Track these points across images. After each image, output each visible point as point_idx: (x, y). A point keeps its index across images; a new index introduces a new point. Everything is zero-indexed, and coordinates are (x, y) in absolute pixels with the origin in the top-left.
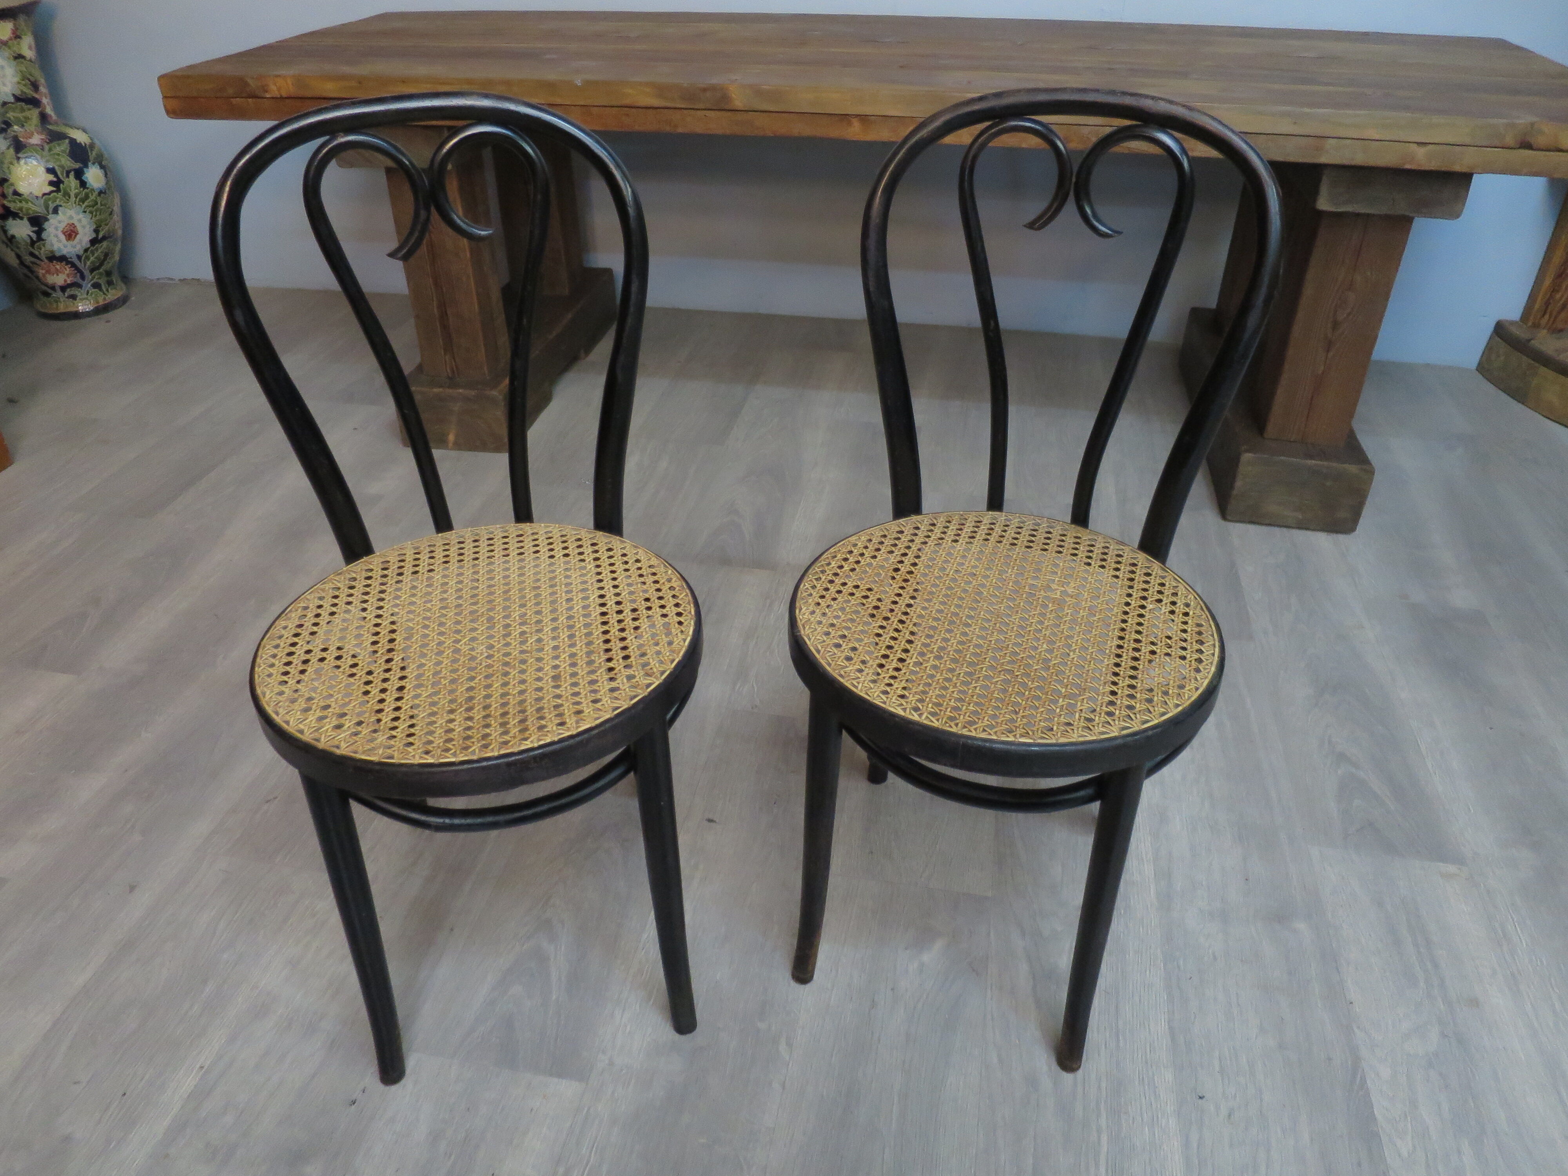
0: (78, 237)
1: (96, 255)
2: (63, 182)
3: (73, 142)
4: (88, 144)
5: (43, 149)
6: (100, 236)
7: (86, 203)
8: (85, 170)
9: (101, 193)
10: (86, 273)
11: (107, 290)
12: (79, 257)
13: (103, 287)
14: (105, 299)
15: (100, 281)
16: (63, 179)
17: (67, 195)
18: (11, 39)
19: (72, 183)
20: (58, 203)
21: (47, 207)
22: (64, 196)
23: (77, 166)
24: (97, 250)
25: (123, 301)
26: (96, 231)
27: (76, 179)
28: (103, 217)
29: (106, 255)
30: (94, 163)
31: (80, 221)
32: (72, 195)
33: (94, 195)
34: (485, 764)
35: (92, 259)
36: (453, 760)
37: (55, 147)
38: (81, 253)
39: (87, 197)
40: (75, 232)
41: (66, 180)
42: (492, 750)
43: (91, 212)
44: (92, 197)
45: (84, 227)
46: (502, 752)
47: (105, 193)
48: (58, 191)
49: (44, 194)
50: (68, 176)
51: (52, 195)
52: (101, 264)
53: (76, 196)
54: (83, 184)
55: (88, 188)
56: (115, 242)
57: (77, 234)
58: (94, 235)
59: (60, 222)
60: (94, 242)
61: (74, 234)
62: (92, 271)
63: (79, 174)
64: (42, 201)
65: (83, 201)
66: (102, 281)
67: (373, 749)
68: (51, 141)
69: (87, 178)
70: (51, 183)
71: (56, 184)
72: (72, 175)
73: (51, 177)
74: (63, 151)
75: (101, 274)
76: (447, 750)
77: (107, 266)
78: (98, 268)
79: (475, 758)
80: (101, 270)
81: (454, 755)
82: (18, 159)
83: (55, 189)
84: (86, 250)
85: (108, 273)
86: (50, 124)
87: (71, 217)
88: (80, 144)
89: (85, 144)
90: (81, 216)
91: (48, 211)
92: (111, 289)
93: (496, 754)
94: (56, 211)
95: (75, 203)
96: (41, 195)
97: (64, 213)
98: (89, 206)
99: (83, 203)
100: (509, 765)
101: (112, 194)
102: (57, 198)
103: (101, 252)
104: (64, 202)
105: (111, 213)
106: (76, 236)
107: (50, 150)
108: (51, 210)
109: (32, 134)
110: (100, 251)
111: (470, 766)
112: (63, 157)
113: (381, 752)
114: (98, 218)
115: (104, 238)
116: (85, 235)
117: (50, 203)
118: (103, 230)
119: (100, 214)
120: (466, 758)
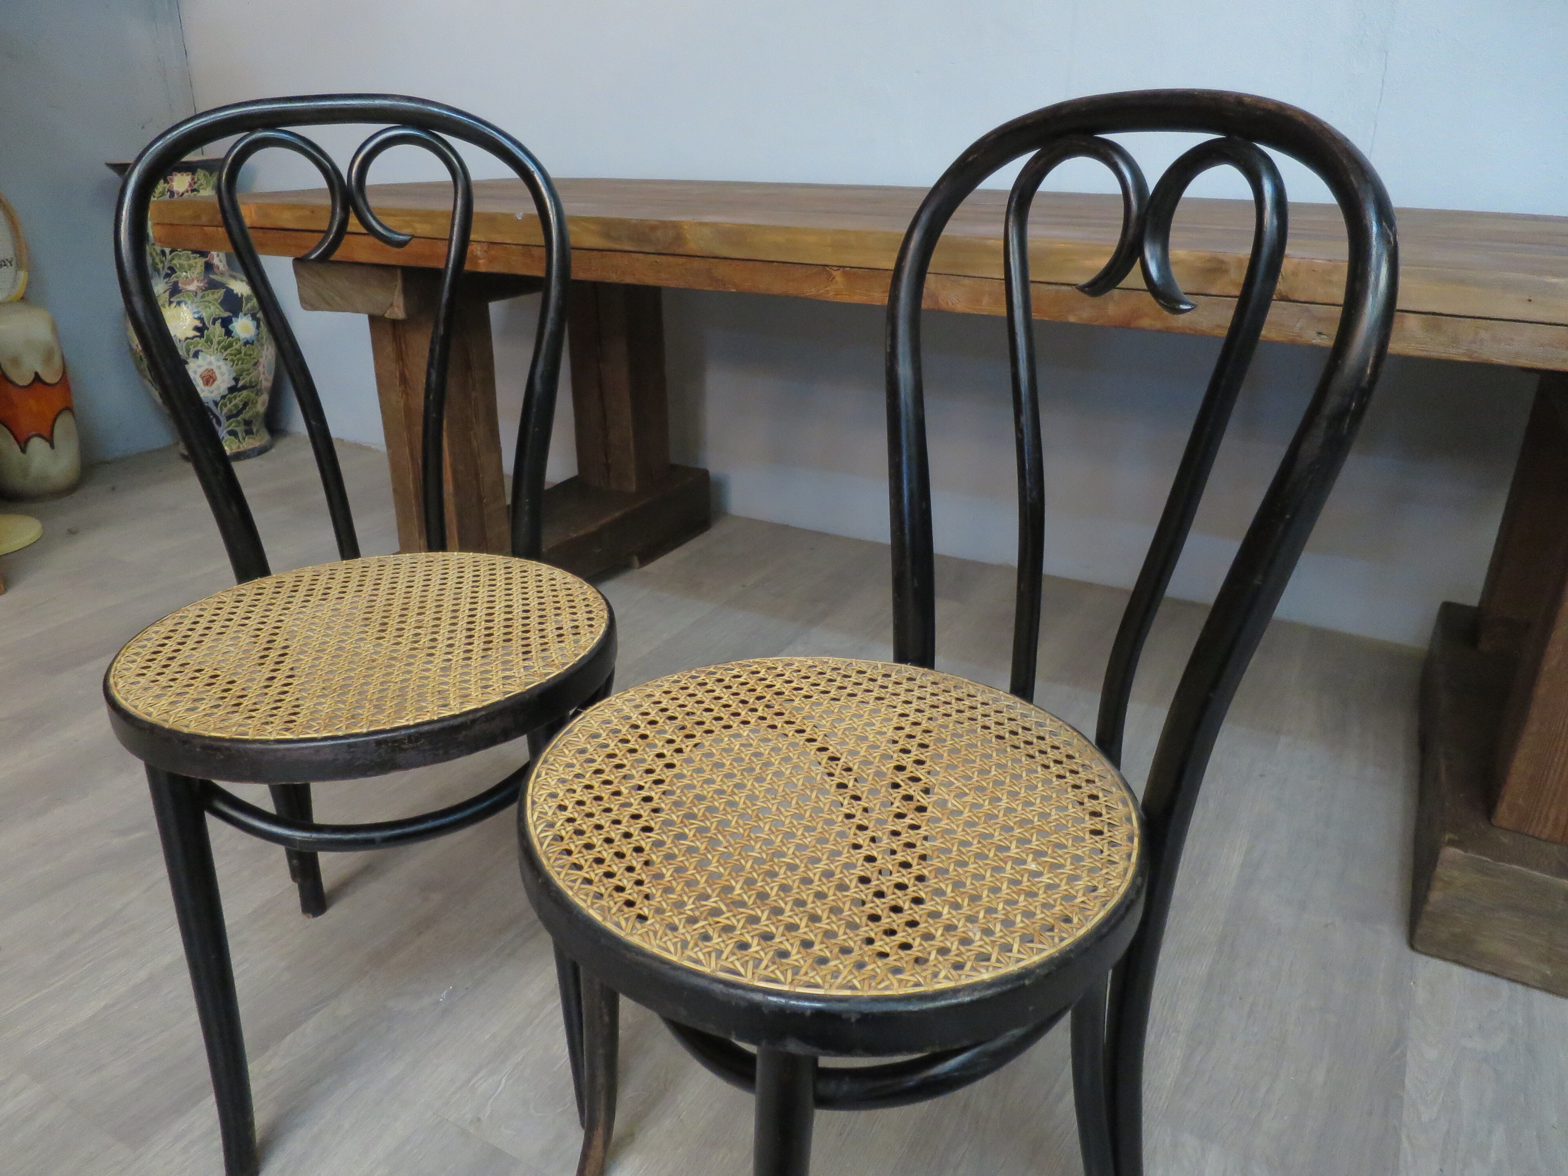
0: (216, 383)
1: (234, 402)
2: (208, 329)
3: (229, 293)
4: (245, 295)
5: (196, 296)
6: (240, 384)
7: (228, 351)
8: (233, 319)
9: (246, 343)
10: (223, 419)
11: (244, 439)
12: (216, 403)
13: (240, 435)
14: (239, 447)
15: (237, 429)
16: (208, 326)
17: (209, 341)
18: (187, 191)
19: (217, 330)
20: (199, 348)
21: (188, 351)
22: (206, 342)
23: (227, 314)
24: (235, 398)
25: (261, 451)
26: (236, 380)
27: (222, 327)
28: (245, 366)
29: (245, 405)
30: (245, 315)
31: (219, 368)
32: (215, 341)
33: (239, 344)
34: (352, 740)
35: (229, 406)
36: (315, 735)
37: (208, 295)
38: (218, 399)
39: (230, 345)
40: (212, 378)
41: (211, 327)
42: (361, 727)
43: (233, 361)
44: (236, 346)
45: (223, 374)
46: (372, 729)
47: (252, 344)
48: (202, 336)
49: (187, 339)
50: (214, 323)
51: (196, 339)
52: (240, 412)
53: (219, 343)
54: (229, 333)
55: (233, 337)
56: (259, 393)
57: (214, 380)
58: (233, 383)
59: (199, 366)
60: (232, 390)
61: (212, 380)
62: (229, 418)
63: (226, 323)
64: (184, 344)
65: (225, 348)
66: (240, 430)
67: (227, 727)
68: (207, 289)
69: (234, 327)
70: (196, 329)
71: (201, 330)
72: (218, 323)
73: (198, 323)
74: (216, 300)
75: (239, 422)
76: (310, 727)
77: (247, 415)
78: (236, 415)
79: (340, 734)
80: (239, 418)
81: (316, 731)
82: (170, 303)
83: (199, 334)
84: (223, 397)
85: (248, 423)
86: (215, 273)
87: (210, 363)
88: (237, 295)
89: (242, 296)
90: (221, 363)
91: (188, 354)
92: (249, 438)
93: (365, 730)
94: (196, 355)
95: (217, 349)
96: (184, 339)
97: (204, 359)
98: (232, 355)
99: (226, 350)
100: (379, 743)
101: (262, 345)
102: (199, 343)
103: (241, 401)
104: (205, 348)
105: (256, 364)
106: (213, 383)
107: (203, 297)
108: (191, 353)
109: (193, 280)
110: (238, 399)
111: (333, 742)
112: (213, 304)
113: (234, 729)
114: (240, 366)
115: (244, 387)
116: (223, 382)
117: (192, 347)
118: (243, 379)
119: (242, 364)
120: (330, 734)
